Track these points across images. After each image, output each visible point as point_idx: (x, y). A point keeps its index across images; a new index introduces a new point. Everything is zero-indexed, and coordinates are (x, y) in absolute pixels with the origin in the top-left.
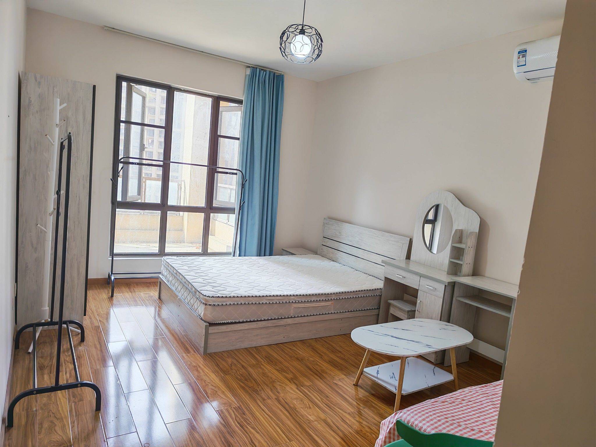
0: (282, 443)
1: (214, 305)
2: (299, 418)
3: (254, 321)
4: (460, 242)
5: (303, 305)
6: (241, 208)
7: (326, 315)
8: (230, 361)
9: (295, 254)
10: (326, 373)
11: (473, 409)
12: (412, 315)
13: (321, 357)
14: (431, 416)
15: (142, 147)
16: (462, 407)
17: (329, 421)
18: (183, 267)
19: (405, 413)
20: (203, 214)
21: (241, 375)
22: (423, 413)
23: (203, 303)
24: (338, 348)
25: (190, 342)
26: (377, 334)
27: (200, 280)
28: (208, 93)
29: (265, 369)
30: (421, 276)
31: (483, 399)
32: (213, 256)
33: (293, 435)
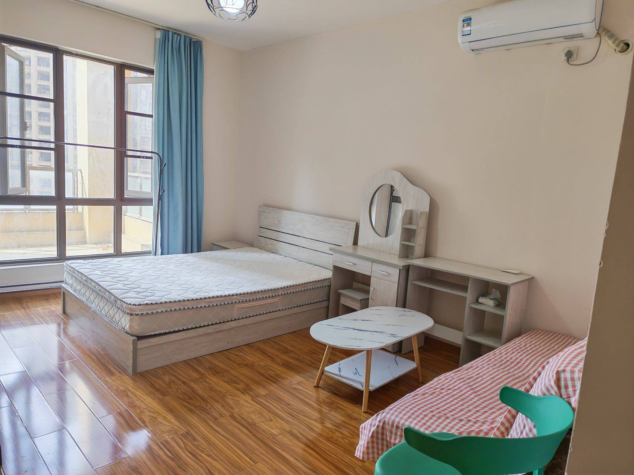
0: (246, 467)
1: (142, 315)
2: (261, 434)
3: (192, 328)
4: (410, 223)
5: (248, 304)
6: (160, 198)
7: (274, 313)
8: (167, 378)
9: (228, 249)
10: (282, 378)
11: (454, 397)
12: (365, 304)
13: (273, 359)
14: (416, 411)
15: (24, 127)
16: (443, 397)
17: (296, 432)
18: (94, 272)
19: (388, 413)
20: (112, 207)
21: (183, 393)
22: (407, 410)
23: (128, 313)
24: (290, 348)
25: (113, 362)
26: (337, 328)
27: (119, 286)
28: (108, 59)
29: (211, 382)
30: (373, 261)
31: (461, 385)
32: (130, 257)
33: (258, 455)
